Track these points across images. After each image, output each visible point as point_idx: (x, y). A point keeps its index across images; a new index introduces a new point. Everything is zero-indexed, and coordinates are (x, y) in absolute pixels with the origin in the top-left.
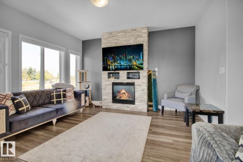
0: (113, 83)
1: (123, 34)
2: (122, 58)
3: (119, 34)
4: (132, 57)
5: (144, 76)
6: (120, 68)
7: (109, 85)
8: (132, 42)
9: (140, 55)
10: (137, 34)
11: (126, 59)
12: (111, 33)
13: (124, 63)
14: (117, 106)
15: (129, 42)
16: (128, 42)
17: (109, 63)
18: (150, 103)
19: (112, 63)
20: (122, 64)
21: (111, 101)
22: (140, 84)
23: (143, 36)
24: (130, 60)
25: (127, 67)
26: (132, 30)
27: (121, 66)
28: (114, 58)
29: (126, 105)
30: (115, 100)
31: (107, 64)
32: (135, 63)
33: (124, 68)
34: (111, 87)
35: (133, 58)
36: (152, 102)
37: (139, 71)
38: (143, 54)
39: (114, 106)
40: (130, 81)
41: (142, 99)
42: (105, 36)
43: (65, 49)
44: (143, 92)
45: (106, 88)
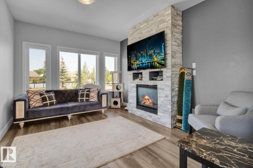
0: (137, 85)
1: (145, 24)
2: (143, 55)
3: (141, 26)
4: (152, 51)
5: (167, 77)
6: (142, 66)
7: (134, 87)
8: (154, 32)
9: (161, 48)
10: (159, 20)
11: (147, 55)
12: (135, 27)
13: (145, 60)
14: (140, 113)
15: (152, 32)
16: (150, 33)
17: (132, 62)
18: (179, 117)
19: (134, 61)
20: (143, 61)
21: (136, 105)
22: (163, 87)
23: (167, 20)
24: (151, 56)
25: (148, 65)
26: (155, 17)
27: (142, 64)
28: (136, 56)
29: (149, 113)
30: (139, 105)
31: (131, 63)
32: (156, 59)
33: (146, 66)
34: (136, 89)
35: (154, 52)
36: (182, 115)
37: (162, 70)
38: (164, 46)
39: (138, 112)
40: (152, 83)
41: (166, 109)
42: (130, 32)
43: (99, 52)
44: (167, 99)
45: (132, 91)
